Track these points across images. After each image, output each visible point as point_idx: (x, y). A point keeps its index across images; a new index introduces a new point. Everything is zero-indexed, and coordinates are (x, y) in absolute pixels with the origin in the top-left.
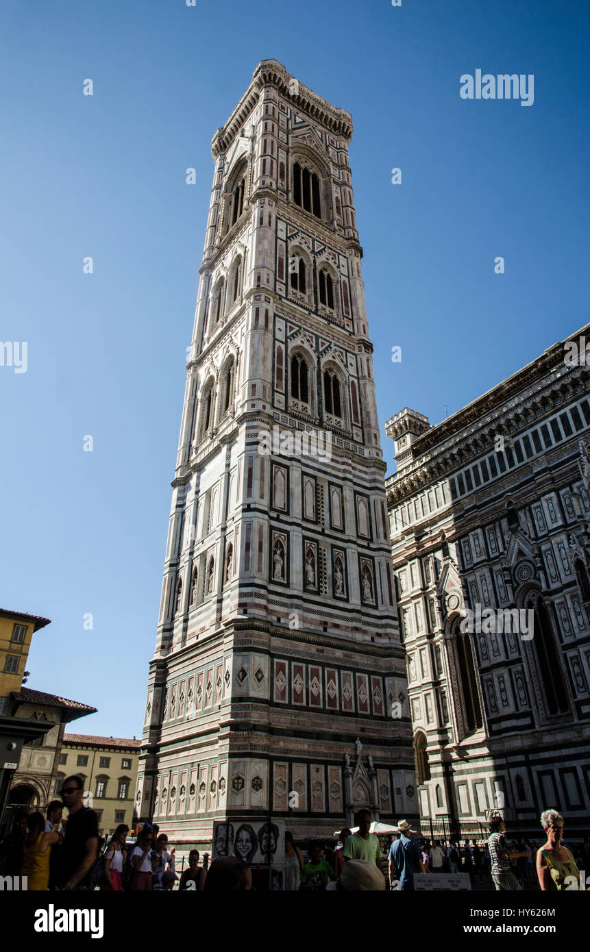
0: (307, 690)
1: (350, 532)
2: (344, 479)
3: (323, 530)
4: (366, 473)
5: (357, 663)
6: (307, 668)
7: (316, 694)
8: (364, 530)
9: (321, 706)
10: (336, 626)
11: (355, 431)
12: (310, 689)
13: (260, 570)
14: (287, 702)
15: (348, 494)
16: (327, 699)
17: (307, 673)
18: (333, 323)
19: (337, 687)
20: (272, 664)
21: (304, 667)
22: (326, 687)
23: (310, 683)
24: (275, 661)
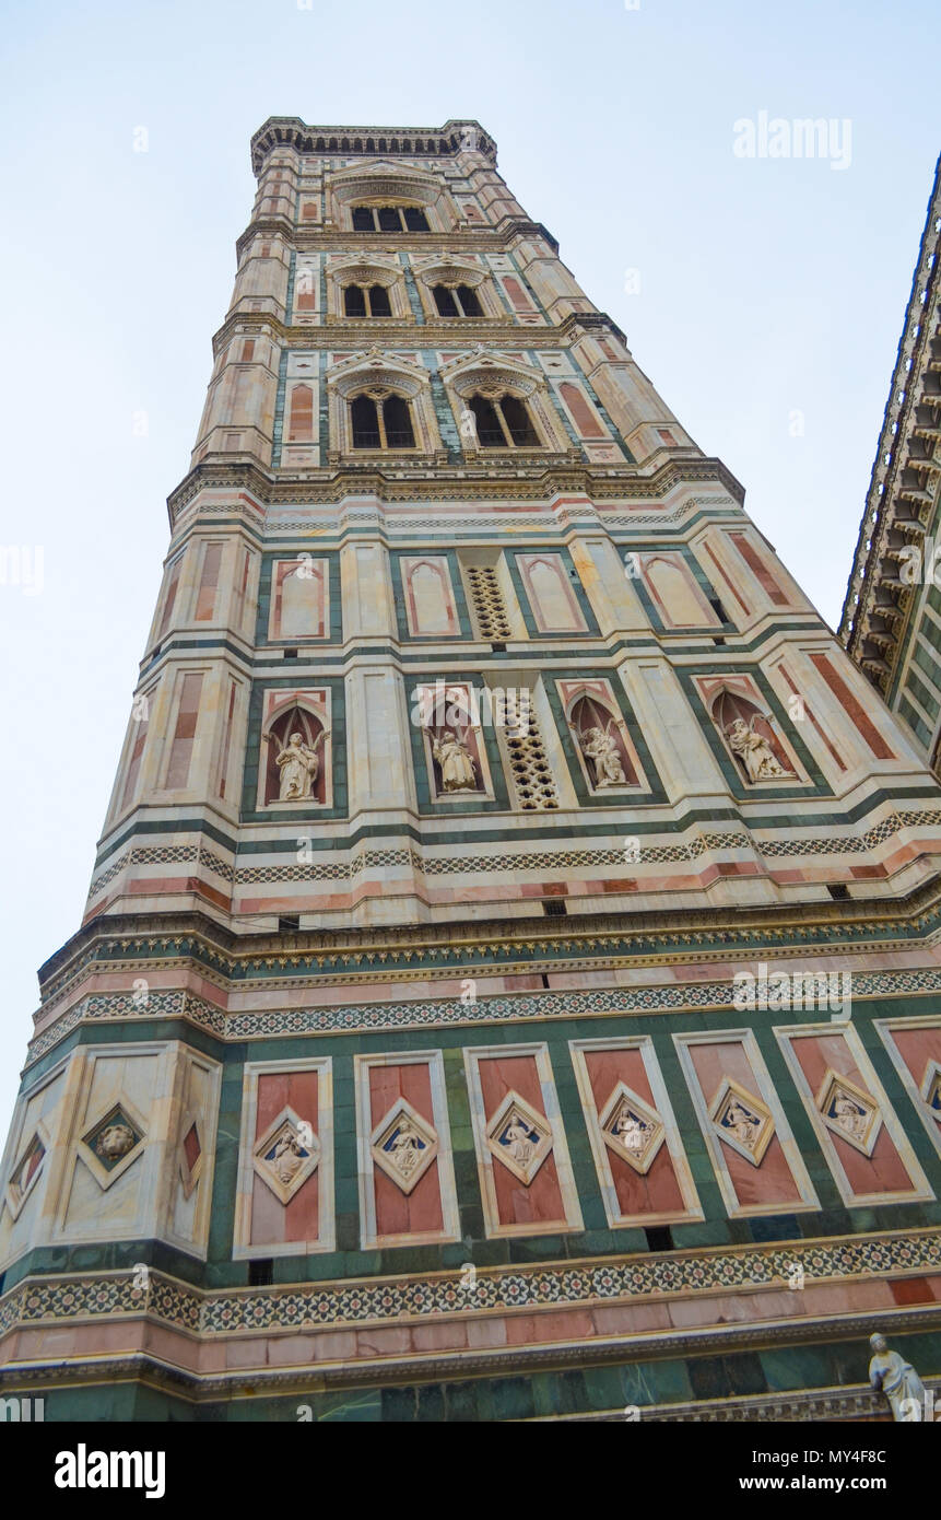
0: (466, 1164)
6: (454, 1072)
7: (527, 1170)
9: (575, 1221)
12: (486, 1150)
14: (326, 1242)
16: (605, 1177)
17: (457, 1084)
19: (664, 1115)
20: (231, 1090)
21: (436, 1062)
22: (594, 1121)
23: (480, 1125)
24: (251, 1070)
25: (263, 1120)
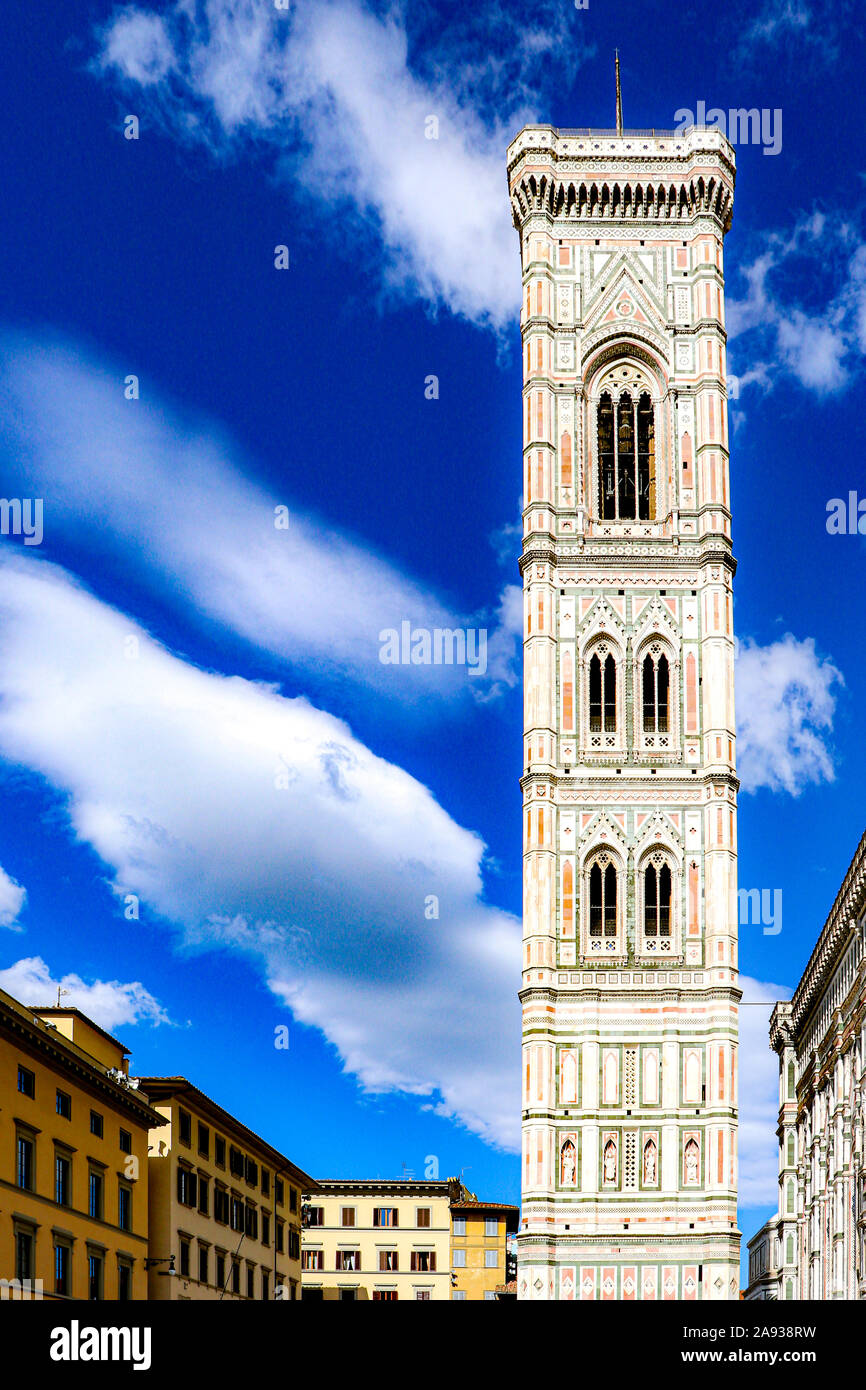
0: (598, 1290)
1: (670, 1103)
2: (664, 1033)
3: (629, 1112)
4: (703, 1010)
5: (665, 1255)
6: (599, 1270)
8: (693, 1094)
10: (641, 1220)
11: (689, 950)
12: (602, 1288)
13: (539, 1182)
15: (671, 1052)
17: (599, 1275)
18: (661, 765)
19: (635, 1285)
20: (557, 1272)
21: (595, 1268)
22: (622, 1283)
23: (602, 1284)
24: (561, 1268)
25: (564, 1278)
